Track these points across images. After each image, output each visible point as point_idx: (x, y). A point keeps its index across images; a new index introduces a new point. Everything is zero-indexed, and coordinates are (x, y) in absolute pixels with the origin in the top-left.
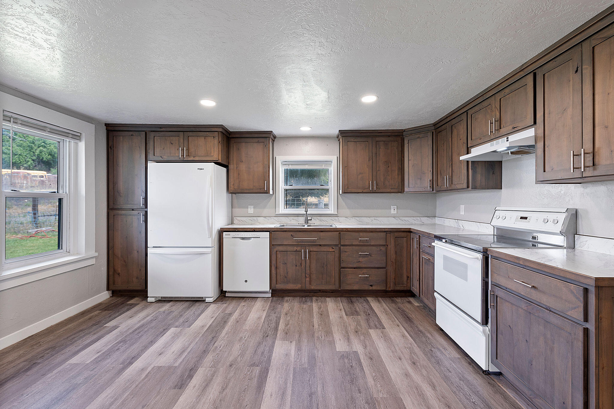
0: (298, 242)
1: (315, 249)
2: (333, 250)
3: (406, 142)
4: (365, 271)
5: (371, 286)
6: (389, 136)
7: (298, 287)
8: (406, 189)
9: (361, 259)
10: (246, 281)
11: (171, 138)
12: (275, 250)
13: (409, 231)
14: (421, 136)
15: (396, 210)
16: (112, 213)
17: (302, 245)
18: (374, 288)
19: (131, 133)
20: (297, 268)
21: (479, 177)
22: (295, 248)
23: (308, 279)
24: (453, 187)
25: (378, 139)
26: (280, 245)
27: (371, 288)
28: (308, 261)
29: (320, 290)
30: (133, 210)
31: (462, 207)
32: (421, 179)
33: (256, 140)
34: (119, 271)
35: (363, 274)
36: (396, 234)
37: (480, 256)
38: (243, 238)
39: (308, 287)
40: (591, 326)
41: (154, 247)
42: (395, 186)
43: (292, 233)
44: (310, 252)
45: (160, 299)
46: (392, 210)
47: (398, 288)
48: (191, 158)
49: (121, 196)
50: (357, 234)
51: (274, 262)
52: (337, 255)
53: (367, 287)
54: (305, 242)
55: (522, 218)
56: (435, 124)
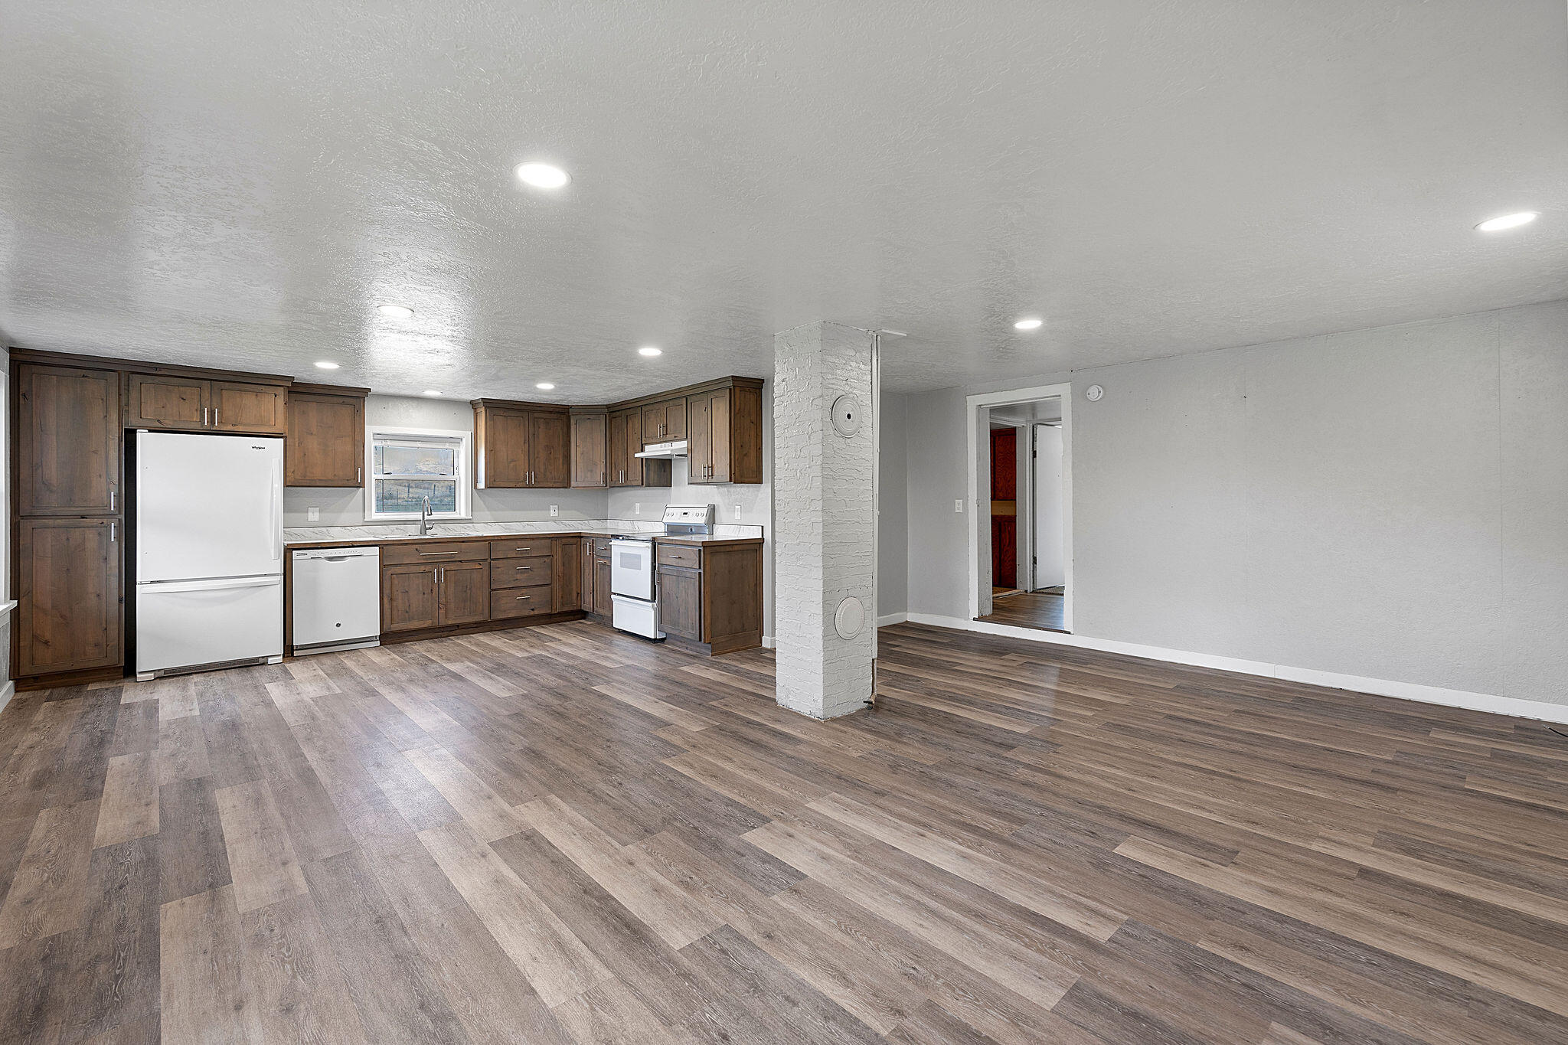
0: (426, 559)
1: (453, 567)
2: (481, 567)
3: (573, 422)
4: (524, 591)
5: (533, 610)
6: (551, 412)
7: (427, 624)
8: (573, 483)
9: (518, 576)
10: (338, 625)
11: (182, 389)
12: (390, 572)
13: (579, 536)
14: (592, 417)
15: (557, 511)
16: (26, 526)
17: (434, 562)
18: (536, 612)
19: (80, 372)
20: (425, 596)
21: (652, 474)
22: (422, 568)
23: (442, 611)
24: (629, 483)
25: (536, 415)
26: (396, 565)
27: (532, 613)
28: (443, 586)
29: (458, 626)
30: (83, 518)
31: (638, 505)
32: (591, 471)
33: (341, 400)
34: (48, 636)
35: (522, 595)
36: (564, 540)
37: (650, 545)
38: (330, 559)
39: (443, 622)
40: (702, 571)
41: (152, 582)
42: (559, 479)
43: (417, 546)
44: (445, 571)
45: (162, 674)
46: (552, 511)
47: (566, 609)
48: (229, 428)
49: (51, 492)
50: (513, 543)
51: (386, 591)
52: (486, 573)
53: (526, 613)
54: (438, 558)
55: (684, 514)
56: (608, 407)
